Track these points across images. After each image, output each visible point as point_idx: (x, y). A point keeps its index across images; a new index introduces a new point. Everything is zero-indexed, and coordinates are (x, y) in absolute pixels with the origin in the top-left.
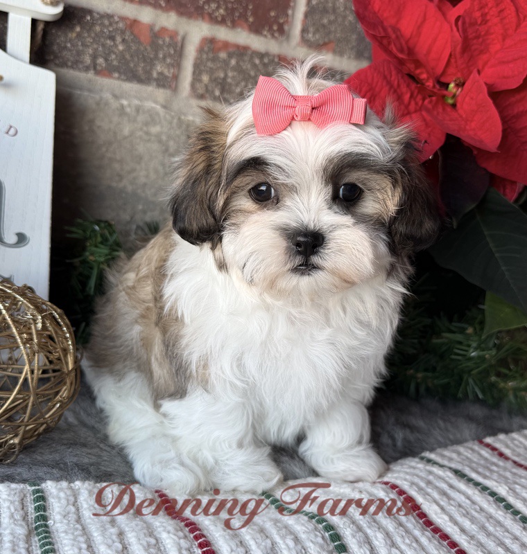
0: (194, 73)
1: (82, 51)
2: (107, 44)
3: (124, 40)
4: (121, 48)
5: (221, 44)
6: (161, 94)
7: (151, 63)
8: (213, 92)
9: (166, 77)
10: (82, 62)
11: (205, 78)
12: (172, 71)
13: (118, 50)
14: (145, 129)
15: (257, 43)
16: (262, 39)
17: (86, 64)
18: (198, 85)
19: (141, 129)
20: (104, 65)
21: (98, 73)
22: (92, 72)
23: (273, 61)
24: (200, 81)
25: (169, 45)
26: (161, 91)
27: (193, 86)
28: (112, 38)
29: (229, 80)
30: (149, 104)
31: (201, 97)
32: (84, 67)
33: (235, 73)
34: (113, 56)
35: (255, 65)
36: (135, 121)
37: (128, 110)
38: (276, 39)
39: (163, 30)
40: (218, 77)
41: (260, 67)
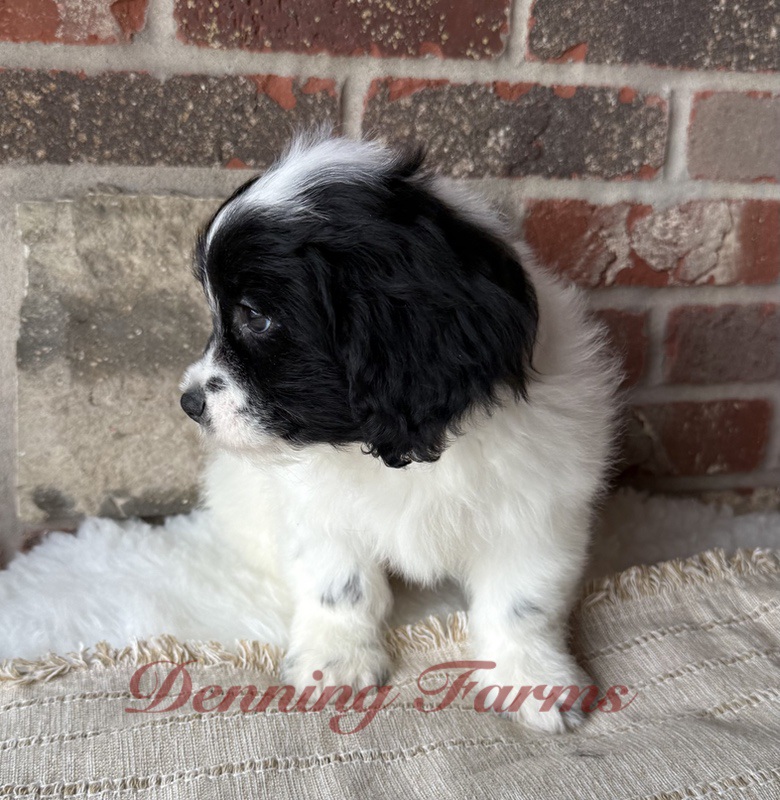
1: (201, 136)
2: (233, 119)
3: (255, 110)
4: (253, 121)
5: (401, 83)
10: (202, 153)
13: (250, 124)
16: (466, 63)
17: (208, 155)
20: (232, 151)
21: (225, 164)
22: (217, 163)
23: (486, 93)
25: (324, 102)
28: (240, 110)
29: (418, 137)
32: (205, 159)
33: (427, 125)
34: (245, 136)
35: (458, 106)
38: (489, 57)
39: (312, 81)
40: (404, 137)
41: (466, 107)
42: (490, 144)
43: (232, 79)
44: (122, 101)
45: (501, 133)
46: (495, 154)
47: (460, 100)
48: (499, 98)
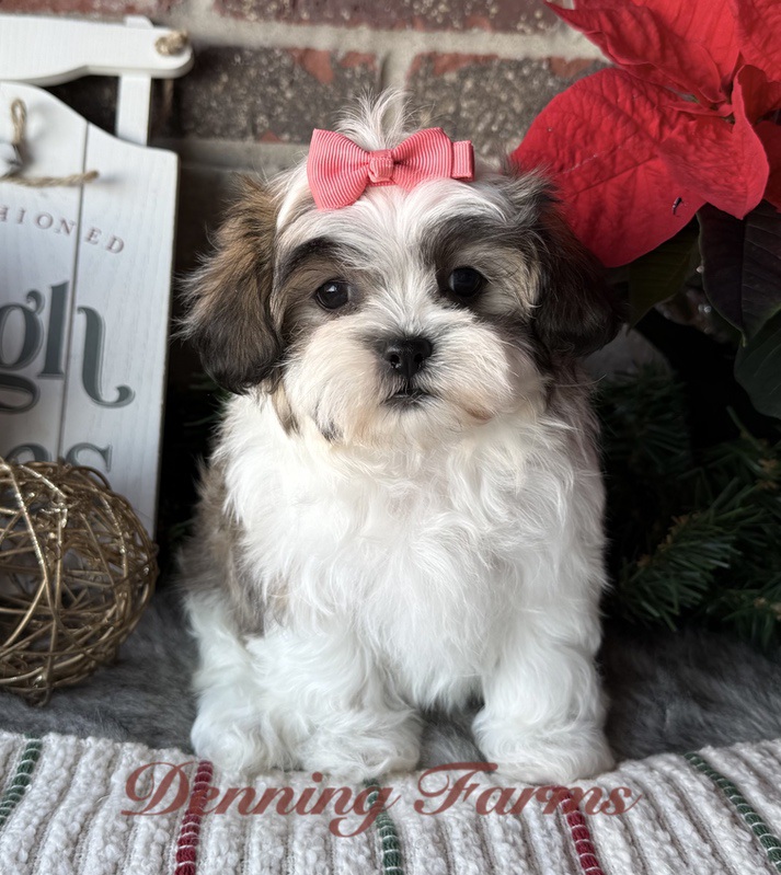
1: (234, 109)
2: (268, 93)
3: (292, 83)
4: (289, 95)
5: (446, 60)
10: (235, 125)
11: (425, 119)
13: (285, 98)
15: (506, 46)
16: (517, 37)
17: (241, 128)
20: (267, 125)
21: (258, 137)
22: (251, 138)
23: (539, 69)
24: (417, 123)
25: (363, 77)
28: (276, 83)
32: (239, 132)
33: (474, 102)
34: (279, 110)
35: (507, 83)
38: (543, 31)
39: (352, 55)
40: (448, 114)
41: (516, 84)
43: (268, 52)
47: (510, 76)
48: (553, 74)
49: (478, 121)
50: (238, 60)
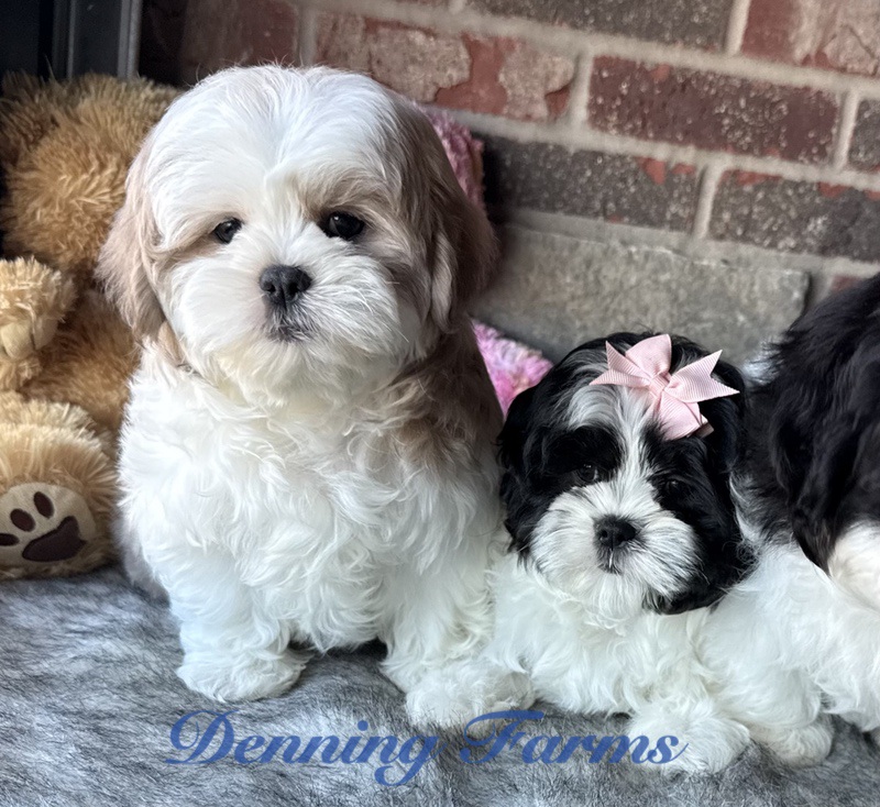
0: (713, 212)
1: (593, 196)
2: (618, 187)
3: (636, 182)
4: (633, 190)
5: (745, 177)
6: (674, 237)
7: (665, 204)
8: (734, 231)
9: (682, 218)
10: (591, 208)
11: (726, 216)
12: (687, 211)
13: (630, 192)
14: (653, 277)
15: (790, 171)
16: (798, 165)
17: (595, 210)
18: (717, 225)
19: (649, 277)
20: (614, 210)
21: (607, 218)
22: (601, 218)
23: (811, 190)
24: (720, 220)
25: (686, 183)
26: (675, 233)
27: (711, 226)
28: (624, 180)
29: (754, 217)
30: (661, 250)
31: (721, 237)
32: (593, 213)
33: (762, 208)
34: (624, 200)
35: (787, 197)
36: (643, 268)
37: (636, 257)
38: (816, 163)
39: (680, 166)
40: (742, 215)
41: (794, 199)
42: (810, 227)
43: (622, 157)
44: (541, 164)
45: (820, 221)
46: (813, 236)
47: (790, 192)
48: (820, 195)
49: (764, 221)
50: (600, 161)
